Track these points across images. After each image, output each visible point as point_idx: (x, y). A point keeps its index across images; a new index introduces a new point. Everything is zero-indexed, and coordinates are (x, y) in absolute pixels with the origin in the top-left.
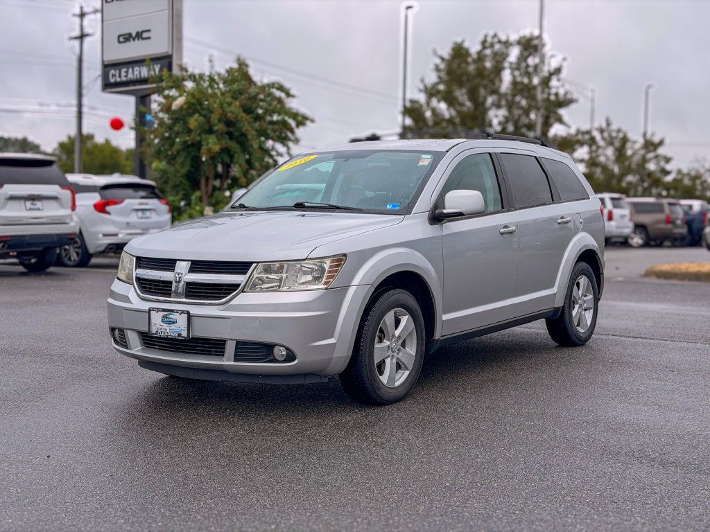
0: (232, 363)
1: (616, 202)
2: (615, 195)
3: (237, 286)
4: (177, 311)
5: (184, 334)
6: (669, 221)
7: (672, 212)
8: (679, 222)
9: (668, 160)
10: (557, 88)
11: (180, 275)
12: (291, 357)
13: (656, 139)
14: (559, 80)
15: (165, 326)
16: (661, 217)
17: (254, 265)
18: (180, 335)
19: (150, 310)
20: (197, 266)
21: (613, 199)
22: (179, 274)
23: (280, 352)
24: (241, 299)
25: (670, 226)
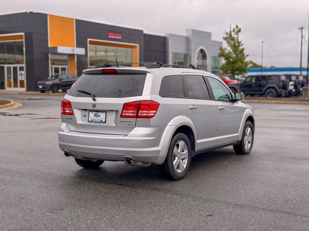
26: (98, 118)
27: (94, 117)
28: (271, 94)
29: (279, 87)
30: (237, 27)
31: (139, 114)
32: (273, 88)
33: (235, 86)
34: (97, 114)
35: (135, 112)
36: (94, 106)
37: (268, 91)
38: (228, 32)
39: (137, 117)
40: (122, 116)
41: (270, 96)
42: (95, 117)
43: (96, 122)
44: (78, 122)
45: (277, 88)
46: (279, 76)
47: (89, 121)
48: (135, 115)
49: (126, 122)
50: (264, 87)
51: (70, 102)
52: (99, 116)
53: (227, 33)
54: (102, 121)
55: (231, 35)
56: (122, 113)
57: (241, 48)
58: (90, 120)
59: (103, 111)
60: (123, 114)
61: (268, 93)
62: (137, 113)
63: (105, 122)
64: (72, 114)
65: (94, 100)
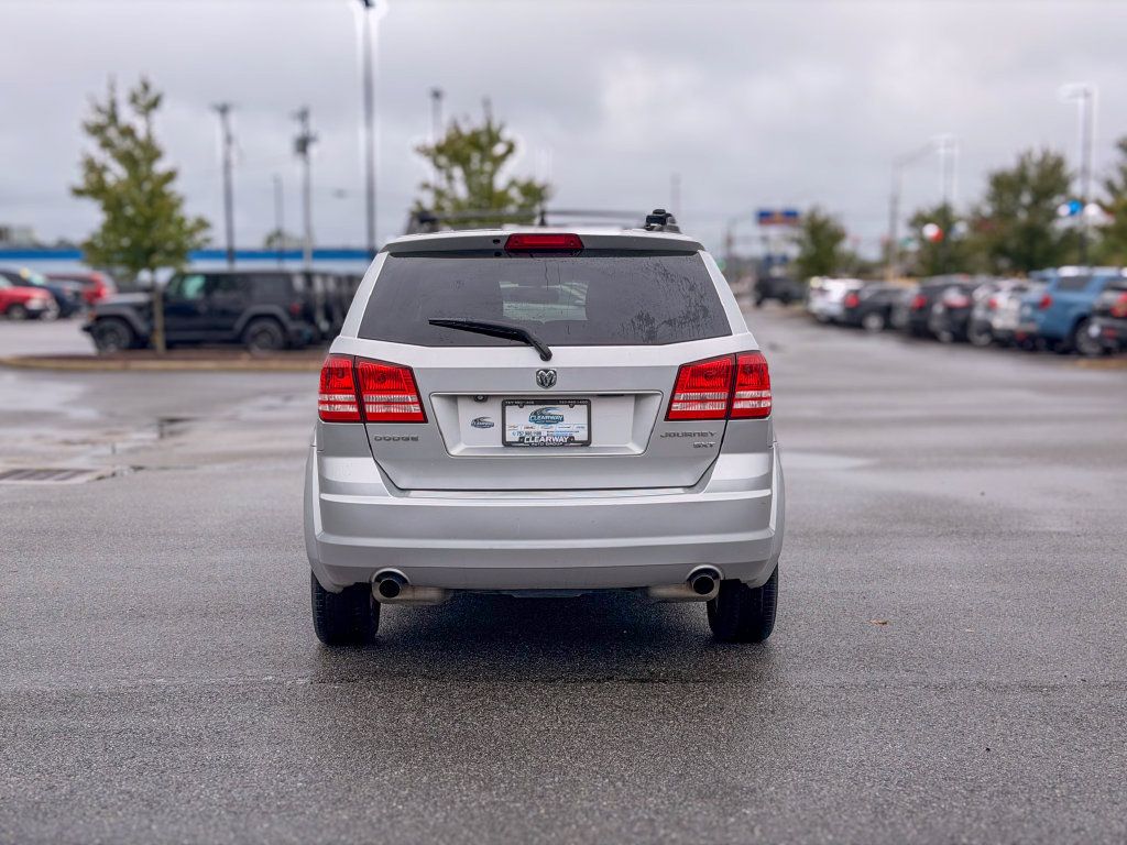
26: (555, 428)
27: (532, 424)
28: (264, 339)
29: (293, 315)
30: (146, 87)
31: (737, 406)
32: (273, 317)
33: (129, 313)
34: (544, 412)
35: (724, 395)
36: (546, 379)
37: (255, 328)
38: (104, 103)
39: (729, 414)
40: (671, 416)
41: (263, 347)
42: (537, 425)
43: (543, 445)
44: (455, 451)
45: (284, 317)
46: (286, 277)
47: (507, 445)
48: (721, 407)
49: (686, 435)
50: (237, 315)
51: (410, 369)
52: (557, 421)
53: (99, 110)
54: (571, 439)
55: (113, 117)
56: (672, 401)
57: (160, 167)
58: (509, 438)
59: (572, 401)
60: (677, 407)
61: (255, 337)
62: (731, 400)
63: (586, 444)
64: (422, 418)
65: (546, 356)
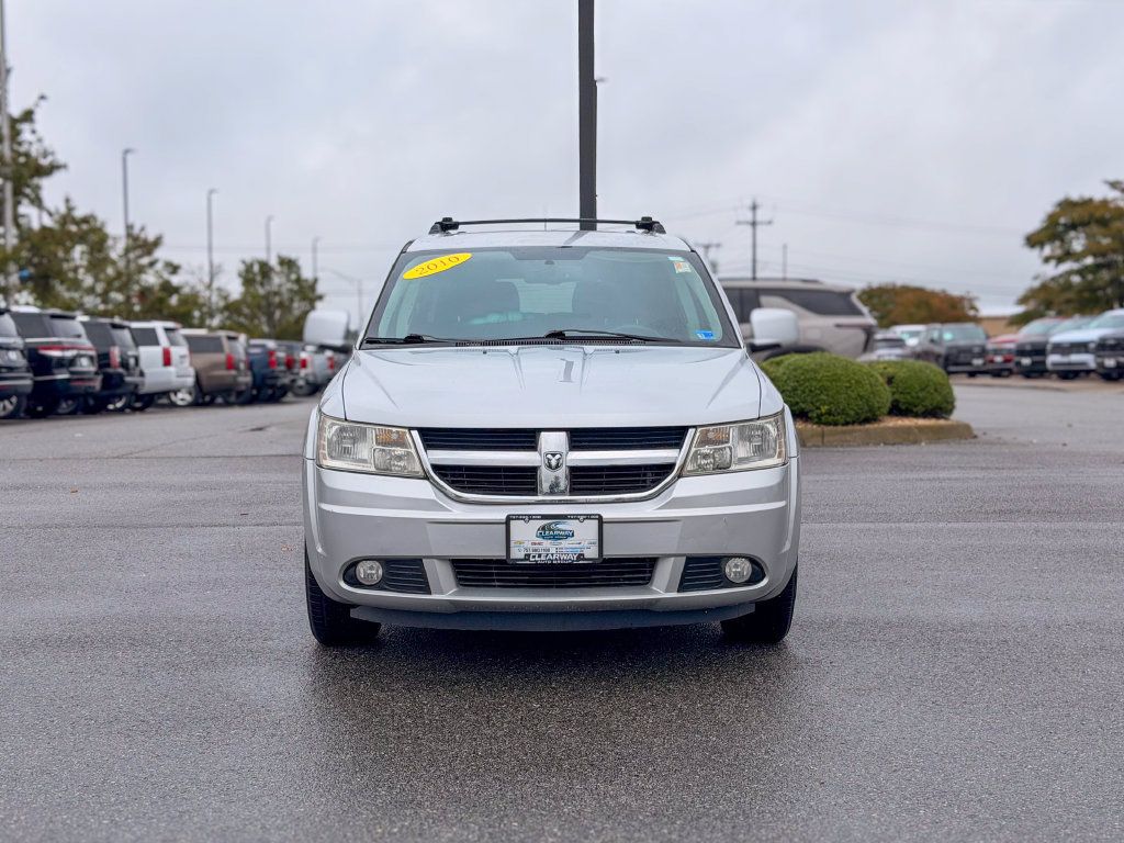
0: (675, 595)
1: (172, 334)
2: (170, 324)
3: (671, 466)
4: (575, 517)
5: (591, 553)
6: (231, 364)
7: (231, 348)
8: (242, 366)
9: (175, 269)
10: (31, 143)
11: (558, 456)
12: (758, 573)
13: (151, 236)
14: (34, 132)
15: (547, 544)
16: (221, 357)
17: (691, 431)
18: (581, 556)
19: (509, 519)
20: (581, 438)
21: (167, 330)
22: (554, 455)
23: (737, 569)
24: (684, 488)
25: (233, 372)
